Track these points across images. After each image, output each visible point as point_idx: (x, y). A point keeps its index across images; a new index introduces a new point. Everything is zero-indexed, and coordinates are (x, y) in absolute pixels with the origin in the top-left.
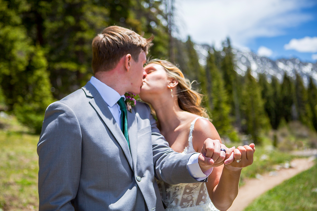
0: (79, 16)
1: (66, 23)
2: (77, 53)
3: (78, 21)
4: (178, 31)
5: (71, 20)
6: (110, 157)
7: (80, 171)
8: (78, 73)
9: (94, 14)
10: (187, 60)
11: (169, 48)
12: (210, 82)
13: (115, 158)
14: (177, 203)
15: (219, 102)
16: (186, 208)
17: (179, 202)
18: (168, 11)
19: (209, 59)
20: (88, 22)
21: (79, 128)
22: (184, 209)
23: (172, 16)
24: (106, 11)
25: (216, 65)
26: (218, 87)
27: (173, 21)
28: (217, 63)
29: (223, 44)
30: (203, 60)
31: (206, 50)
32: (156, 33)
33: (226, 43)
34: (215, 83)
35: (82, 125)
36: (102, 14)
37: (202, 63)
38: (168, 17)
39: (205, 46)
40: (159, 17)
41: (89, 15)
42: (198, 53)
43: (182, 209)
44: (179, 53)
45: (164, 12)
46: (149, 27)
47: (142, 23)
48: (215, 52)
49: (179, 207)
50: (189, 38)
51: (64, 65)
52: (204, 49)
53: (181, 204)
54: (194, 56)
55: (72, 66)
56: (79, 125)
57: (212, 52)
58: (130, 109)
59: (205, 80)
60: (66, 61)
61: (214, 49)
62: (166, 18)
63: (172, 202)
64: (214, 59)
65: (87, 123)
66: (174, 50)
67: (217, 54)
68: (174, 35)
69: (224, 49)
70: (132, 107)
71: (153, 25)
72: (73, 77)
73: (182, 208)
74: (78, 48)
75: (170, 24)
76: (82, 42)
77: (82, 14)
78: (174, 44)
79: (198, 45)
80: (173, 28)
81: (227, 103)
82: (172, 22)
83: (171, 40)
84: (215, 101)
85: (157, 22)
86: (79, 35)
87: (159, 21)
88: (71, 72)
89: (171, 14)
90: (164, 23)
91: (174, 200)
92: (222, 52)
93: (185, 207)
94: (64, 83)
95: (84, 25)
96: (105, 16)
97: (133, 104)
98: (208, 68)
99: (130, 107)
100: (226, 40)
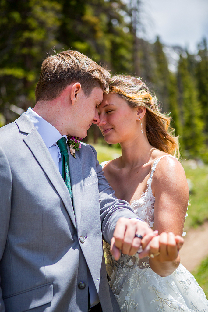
0: (26, 12)
1: (10, 19)
2: (24, 56)
3: (24, 17)
4: (144, 31)
5: (16, 16)
6: (47, 209)
7: (8, 225)
8: (25, 81)
9: (44, 9)
10: (154, 65)
11: (134, 51)
12: (181, 91)
13: (52, 210)
14: (134, 262)
15: (191, 117)
16: (146, 269)
17: (137, 262)
18: (133, 6)
19: (181, 64)
20: (37, 19)
21: (9, 171)
22: (144, 270)
23: (138, 12)
24: (58, 7)
25: (189, 71)
26: (190, 98)
27: (139, 18)
28: (190, 70)
29: (199, 46)
30: (174, 65)
31: (178, 54)
32: (117, 34)
33: (202, 45)
34: (186, 95)
35: (13, 168)
36: (53, 9)
37: (173, 68)
38: (133, 13)
39: (177, 48)
40: (122, 13)
41: (38, 10)
42: (167, 56)
43: (141, 270)
44: (145, 58)
45: (129, 7)
46: (110, 25)
47: (100, 20)
48: (189, 56)
49: (137, 268)
50: (158, 38)
51: (8, 71)
52: (175, 52)
53: (140, 265)
54: (162, 61)
55: (18, 73)
56: (9, 167)
57: (185, 56)
58: (74, 153)
59: (175, 90)
60: (11, 67)
61: (187, 52)
62: (130, 14)
63: (128, 261)
64: (186, 64)
65: (19, 165)
66: (139, 54)
67: (190, 58)
68: (140, 35)
69: (200, 53)
70: (75, 150)
71: (115, 22)
72: (20, 86)
73: (141, 268)
74: (25, 51)
75: (135, 22)
76: (29, 43)
77: (30, 9)
78: (139, 46)
79: (169, 47)
80: (138, 27)
81: (201, 118)
82: (137, 19)
83: (136, 41)
84: (187, 115)
85: (119, 19)
86: (26, 34)
87: (122, 17)
88: (17, 79)
89: (136, 10)
90: (127, 20)
91: (131, 258)
92: (197, 55)
93: (144, 268)
94: (9, 93)
95: (33, 23)
96: (57, 12)
97: (77, 148)
98: (180, 75)
99: (73, 151)
100: (203, 41)
